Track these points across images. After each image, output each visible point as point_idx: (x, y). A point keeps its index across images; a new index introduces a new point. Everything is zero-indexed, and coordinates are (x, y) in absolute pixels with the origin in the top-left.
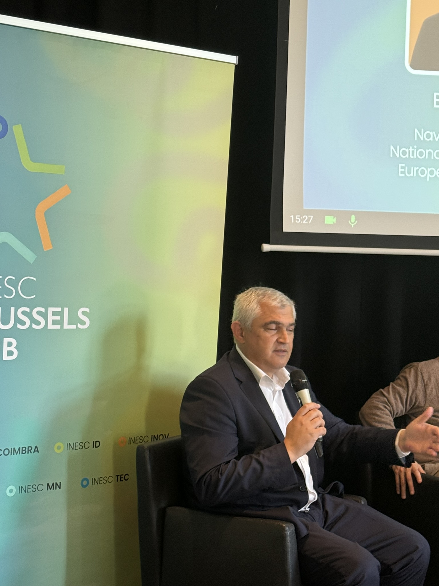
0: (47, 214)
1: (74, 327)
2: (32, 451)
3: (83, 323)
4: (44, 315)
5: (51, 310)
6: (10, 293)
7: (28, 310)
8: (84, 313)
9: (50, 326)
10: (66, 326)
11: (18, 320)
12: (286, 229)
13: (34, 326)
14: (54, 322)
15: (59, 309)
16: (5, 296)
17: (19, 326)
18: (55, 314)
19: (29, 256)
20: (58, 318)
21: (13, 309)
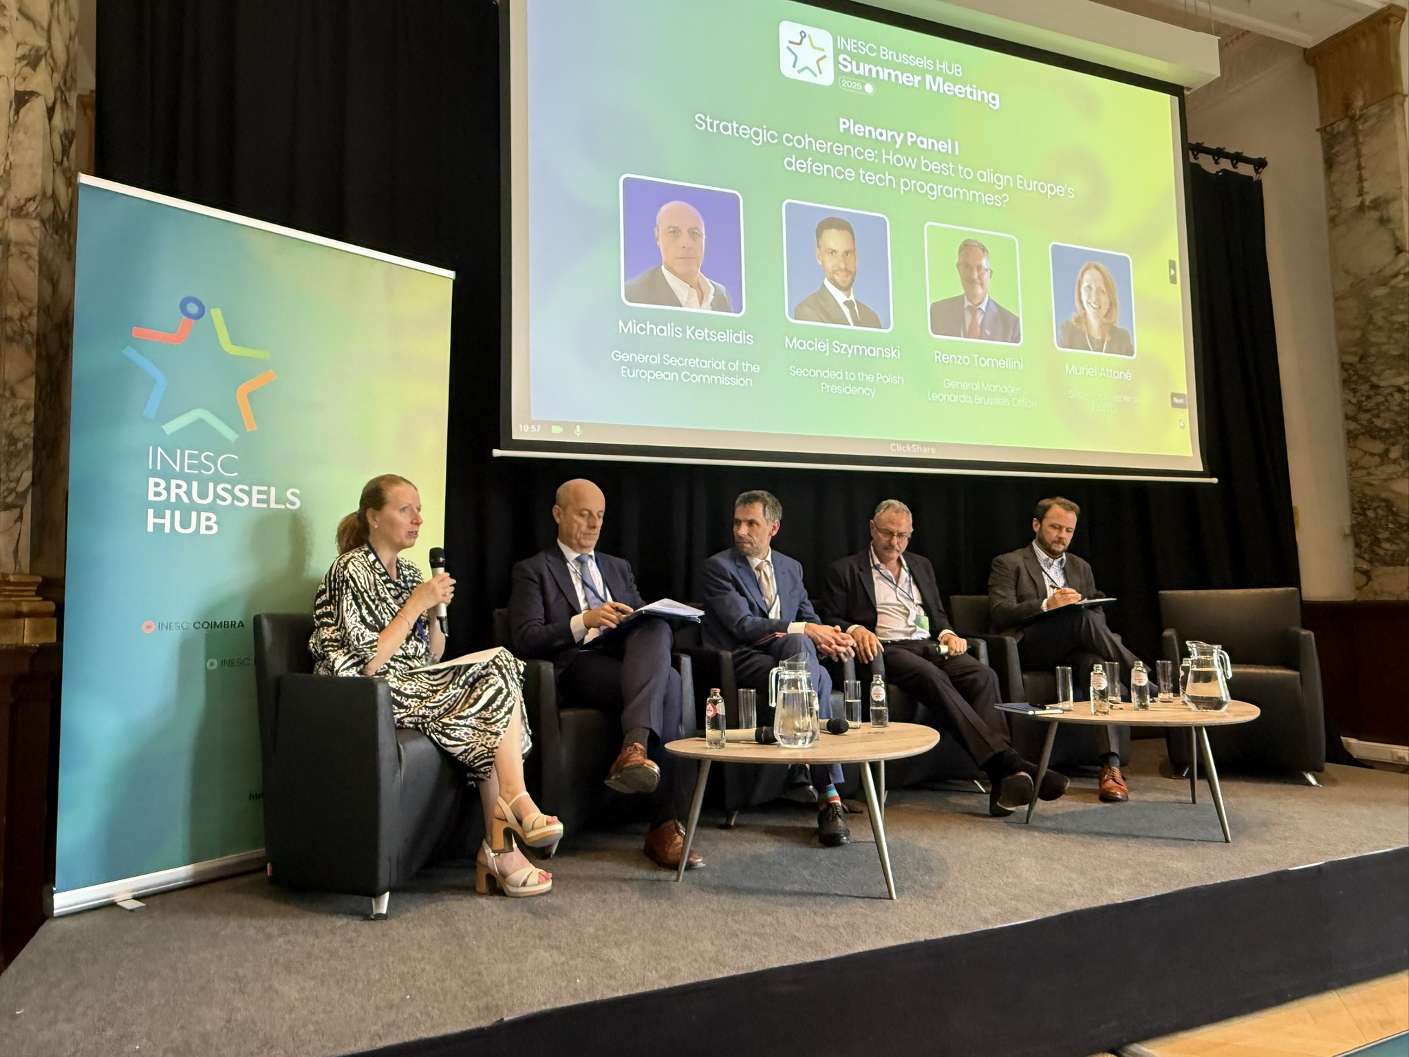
0: (250, 396)
1: (283, 507)
2: (237, 625)
3: (293, 504)
4: (249, 494)
5: (255, 489)
6: (209, 469)
7: (229, 487)
8: (293, 494)
9: (255, 504)
10: (273, 505)
11: (217, 496)
12: (516, 435)
13: (236, 503)
14: (259, 501)
15: (265, 488)
16: (202, 471)
17: (219, 502)
18: (259, 492)
19: (231, 435)
20: (265, 497)
21: (211, 485)
